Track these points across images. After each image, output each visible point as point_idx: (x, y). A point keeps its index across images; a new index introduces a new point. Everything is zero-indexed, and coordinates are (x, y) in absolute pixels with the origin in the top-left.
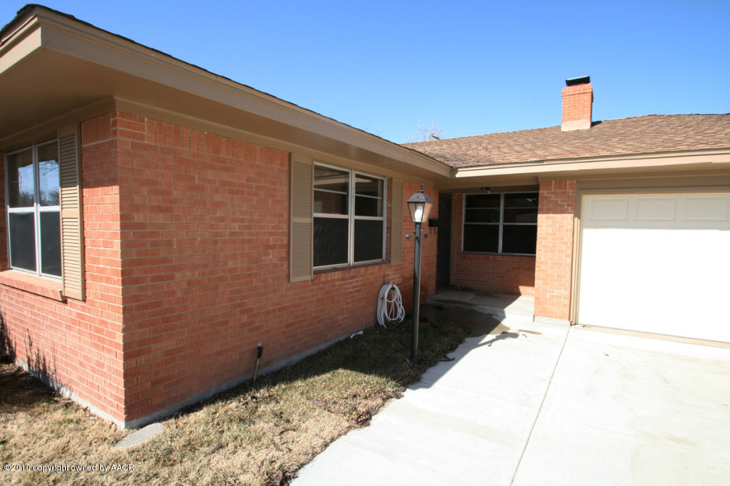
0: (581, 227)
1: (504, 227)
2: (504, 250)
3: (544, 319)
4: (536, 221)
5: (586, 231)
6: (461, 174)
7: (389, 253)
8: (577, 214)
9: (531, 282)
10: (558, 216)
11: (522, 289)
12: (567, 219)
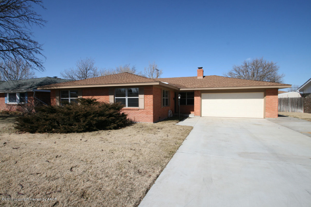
0: (202, 99)
1: (187, 99)
2: (187, 104)
3: (196, 116)
4: (194, 98)
5: (202, 100)
6: (181, 90)
7: (169, 105)
8: (201, 97)
9: (193, 111)
10: (198, 97)
11: (191, 112)
12: (199, 98)
